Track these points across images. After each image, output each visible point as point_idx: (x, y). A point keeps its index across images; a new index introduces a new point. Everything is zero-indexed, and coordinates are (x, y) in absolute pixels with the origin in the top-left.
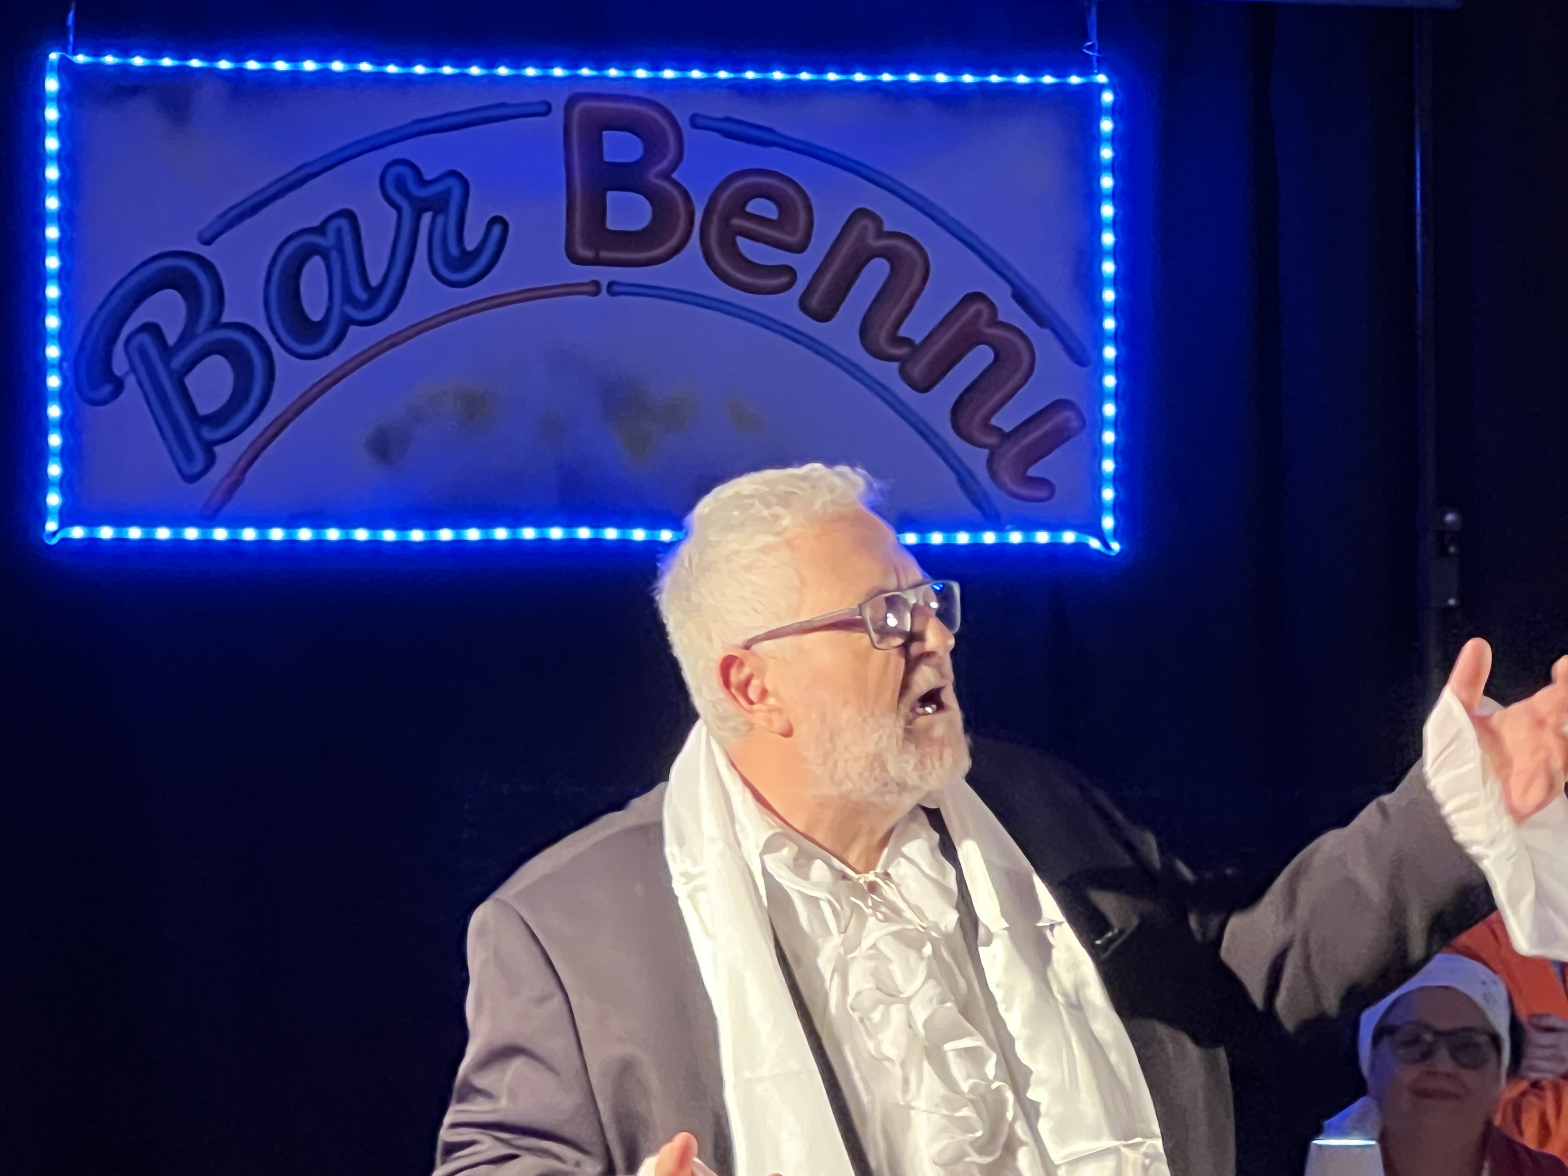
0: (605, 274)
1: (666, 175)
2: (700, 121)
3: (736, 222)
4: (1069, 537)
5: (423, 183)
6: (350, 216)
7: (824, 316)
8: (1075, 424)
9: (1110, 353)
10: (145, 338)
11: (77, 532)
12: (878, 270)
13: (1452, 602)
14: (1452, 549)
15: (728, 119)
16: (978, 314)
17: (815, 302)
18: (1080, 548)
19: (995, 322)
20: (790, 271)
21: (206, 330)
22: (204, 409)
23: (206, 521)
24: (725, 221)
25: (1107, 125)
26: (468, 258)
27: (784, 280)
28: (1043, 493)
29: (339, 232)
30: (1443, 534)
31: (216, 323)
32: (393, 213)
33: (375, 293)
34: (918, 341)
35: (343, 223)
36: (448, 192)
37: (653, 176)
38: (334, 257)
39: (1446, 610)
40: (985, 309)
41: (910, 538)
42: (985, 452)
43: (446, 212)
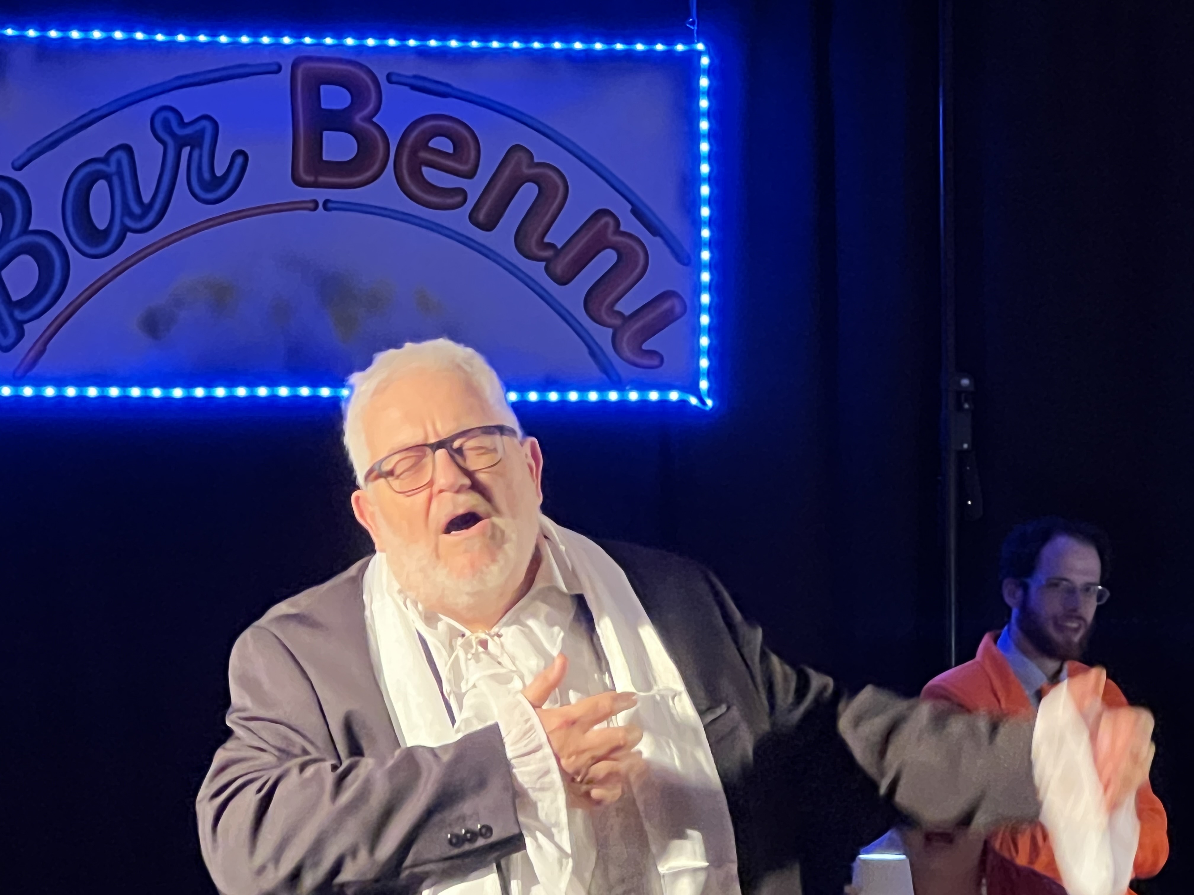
0: (321, 195)
1: (369, 119)
2: (394, 78)
3: (422, 155)
4: (674, 396)
5: (182, 124)
6: (128, 149)
7: (489, 226)
8: (678, 309)
9: (705, 255)
12: (529, 192)
13: (966, 446)
14: (966, 406)
15: (415, 77)
16: (606, 225)
17: (481, 216)
18: (683, 403)
19: (617, 231)
20: (463, 192)
21: (19, 234)
22: (15, 297)
23: (17, 380)
24: (414, 153)
25: (704, 82)
26: (217, 182)
27: (459, 199)
28: (655, 362)
29: (119, 161)
30: (959, 394)
31: (25, 231)
32: (161, 147)
33: (147, 208)
34: (559, 246)
35: (122, 155)
36: (203, 131)
37: (358, 119)
38: (116, 181)
39: (961, 453)
40: (611, 222)
41: (553, 396)
42: (610, 331)
43: (201, 146)
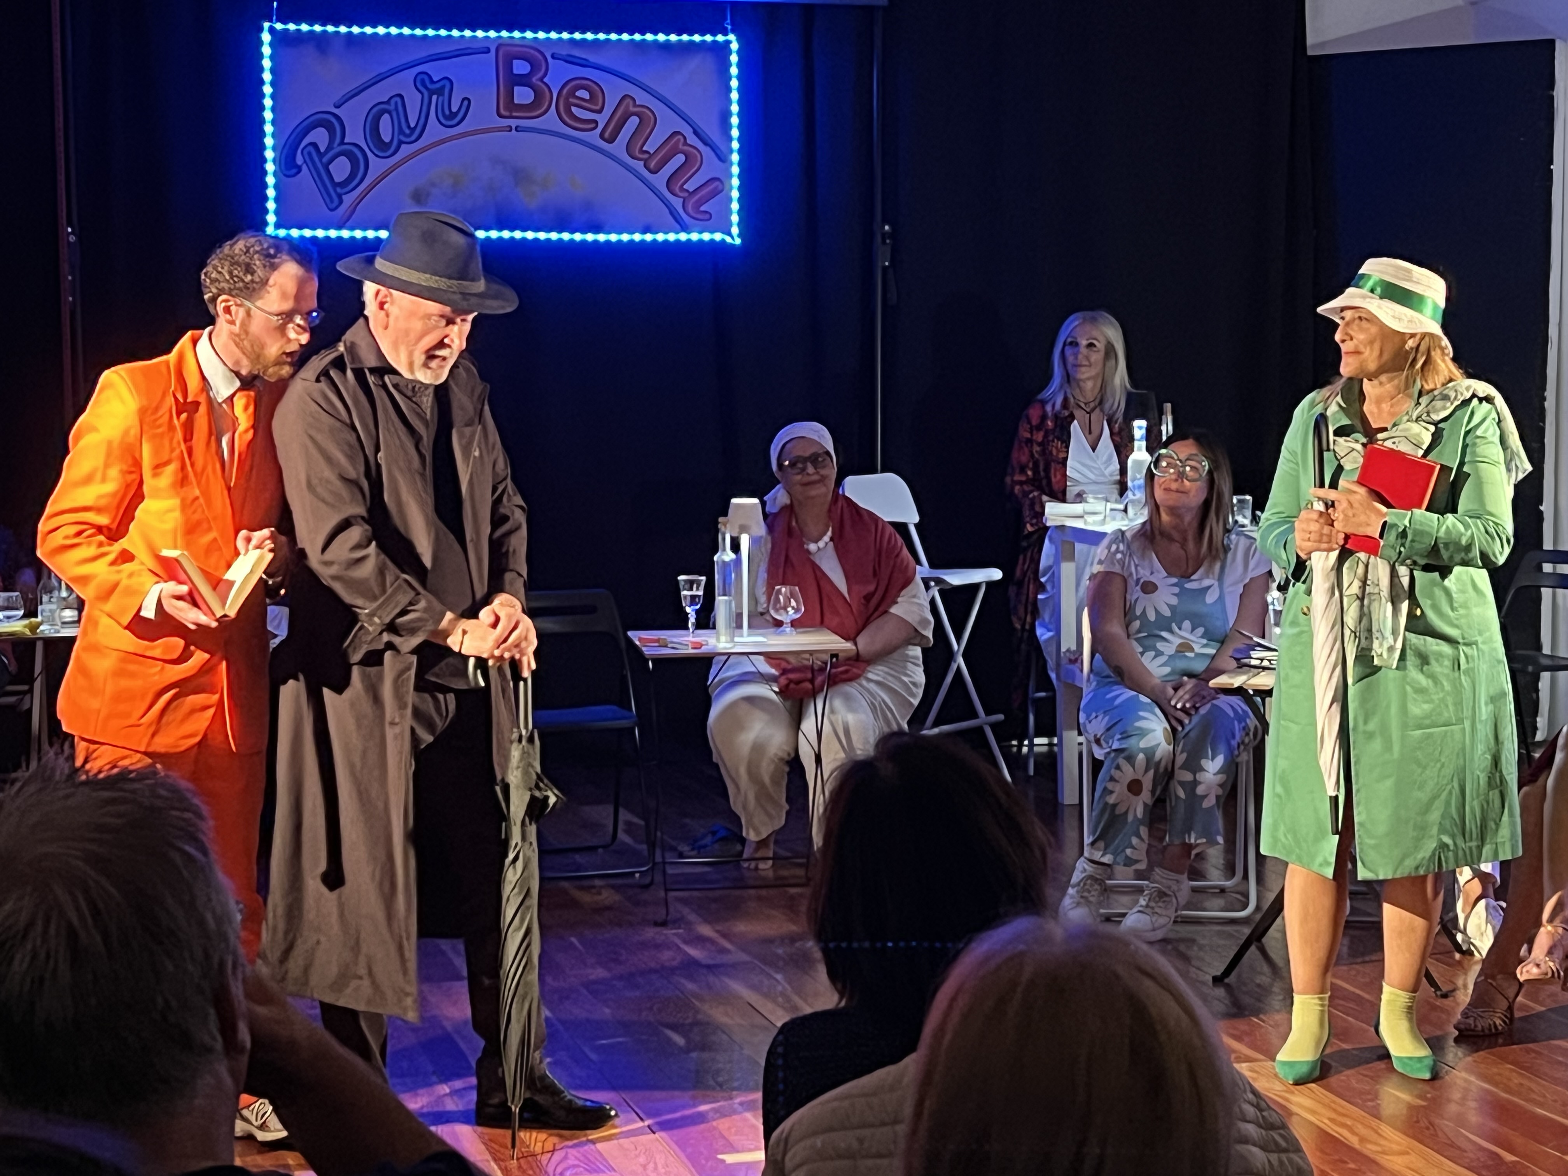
0: (513, 123)
1: (541, 80)
2: (555, 56)
3: (572, 100)
4: (718, 237)
5: (432, 82)
6: (401, 96)
7: (611, 141)
8: (720, 187)
9: (735, 157)
10: (311, 148)
11: (282, 233)
12: (634, 121)
13: (887, 264)
14: (888, 241)
15: (568, 56)
16: (679, 140)
17: (607, 135)
18: (723, 241)
19: (685, 143)
20: (596, 122)
21: (339, 145)
22: (337, 179)
23: (339, 227)
24: (567, 99)
25: (734, 58)
26: (453, 115)
27: (593, 126)
28: (707, 216)
29: (396, 103)
30: (884, 235)
31: (342, 143)
32: (420, 96)
33: (413, 130)
34: (652, 152)
35: (398, 99)
36: (443, 87)
37: (534, 80)
38: (394, 114)
39: (885, 268)
40: (682, 140)
41: (649, 237)
42: (682, 200)
43: (443, 95)
